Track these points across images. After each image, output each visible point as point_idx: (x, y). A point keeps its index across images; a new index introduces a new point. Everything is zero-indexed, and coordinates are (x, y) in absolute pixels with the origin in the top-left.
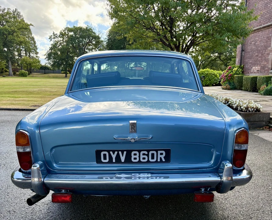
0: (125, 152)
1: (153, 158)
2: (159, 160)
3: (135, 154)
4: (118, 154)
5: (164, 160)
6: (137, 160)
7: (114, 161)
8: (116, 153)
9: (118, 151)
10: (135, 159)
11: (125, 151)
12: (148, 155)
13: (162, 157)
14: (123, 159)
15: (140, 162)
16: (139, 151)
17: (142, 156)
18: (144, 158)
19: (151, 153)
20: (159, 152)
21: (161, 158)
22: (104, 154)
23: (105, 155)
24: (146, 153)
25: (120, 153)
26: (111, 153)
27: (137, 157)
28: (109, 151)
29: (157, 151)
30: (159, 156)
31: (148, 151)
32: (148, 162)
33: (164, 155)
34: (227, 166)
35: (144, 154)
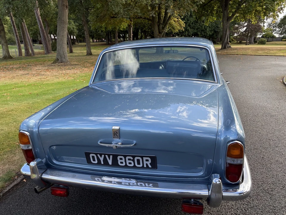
0: (111, 156)
2: (145, 166)
3: (121, 159)
6: (124, 164)
8: (103, 156)
9: (105, 155)
10: (122, 163)
12: (133, 160)
13: (149, 163)
15: (126, 166)
16: (125, 156)
17: (128, 162)
18: (130, 163)
19: (136, 158)
20: (145, 159)
23: (93, 157)
27: (123, 161)
29: (142, 157)
30: (145, 162)
31: (134, 157)
33: (150, 161)
35: (129, 159)
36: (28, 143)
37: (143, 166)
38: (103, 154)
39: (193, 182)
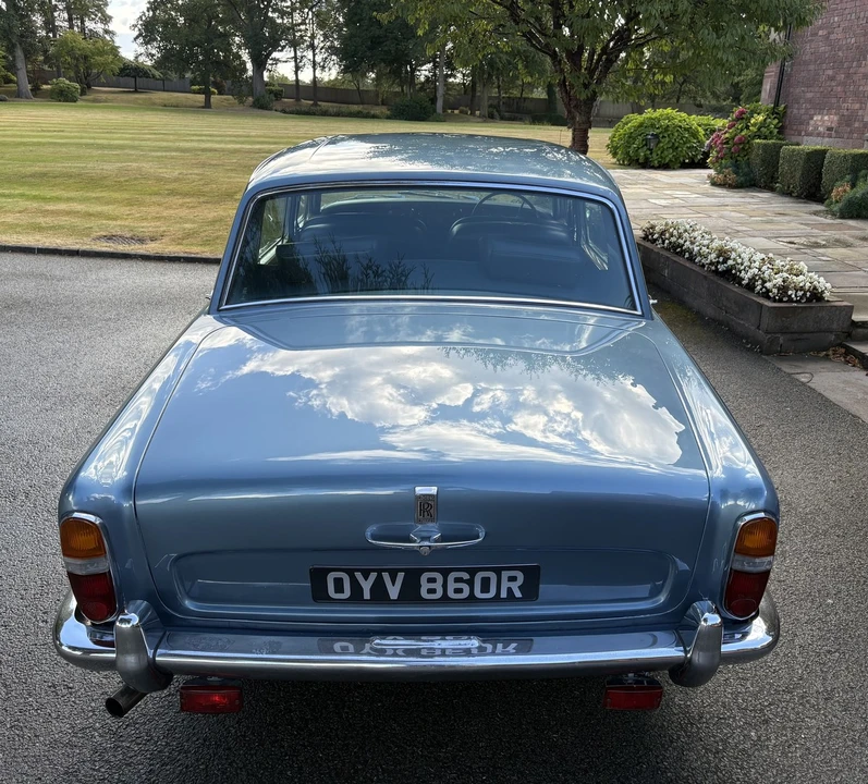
0: (401, 576)
1: (485, 588)
2: (504, 594)
4: (379, 580)
5: (518, 594)
7: (367, 596)
8: (373, 576)
10: (432, 591)
11: (401, 570)
12: (471, 583)
14: (394, 592)
15: (445, 599)
16: (445, 573)
17: (452, 586)
20: (505, 575)
21: (510, 590)
22: (335, 579)
24: (466, 576)
25: (386, 576)
26: (358, 575)
28: (351, 573)
29: (498, 571)
31: (473, 572)
32: (472, 599)
34: (705, 620)
35: (457, 580)
36: (97, 551)
37: (497, 597)
38: (374, 570)
39: (636, 625)
